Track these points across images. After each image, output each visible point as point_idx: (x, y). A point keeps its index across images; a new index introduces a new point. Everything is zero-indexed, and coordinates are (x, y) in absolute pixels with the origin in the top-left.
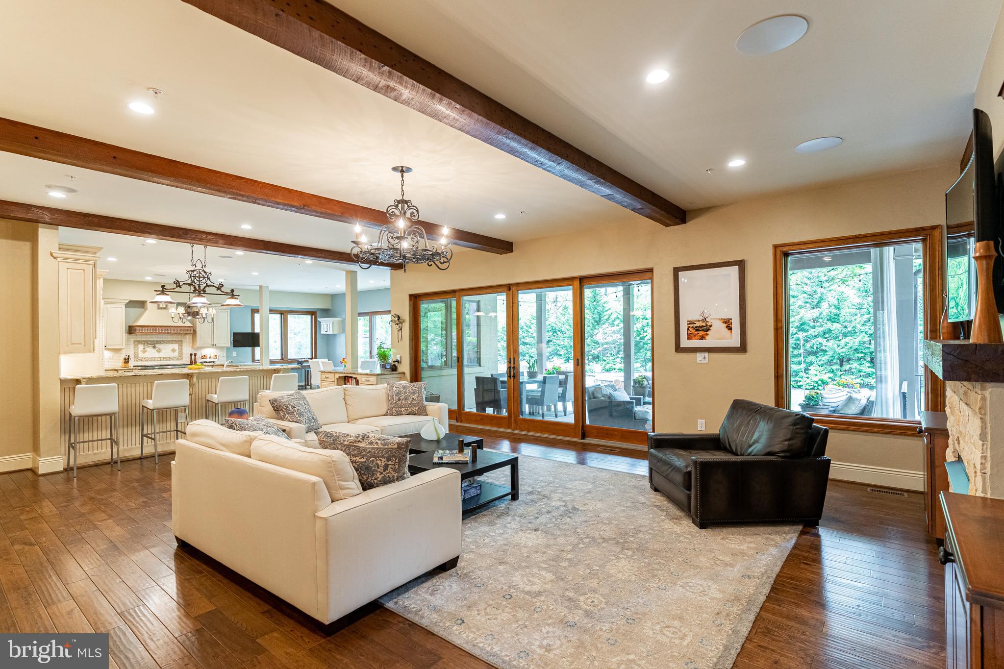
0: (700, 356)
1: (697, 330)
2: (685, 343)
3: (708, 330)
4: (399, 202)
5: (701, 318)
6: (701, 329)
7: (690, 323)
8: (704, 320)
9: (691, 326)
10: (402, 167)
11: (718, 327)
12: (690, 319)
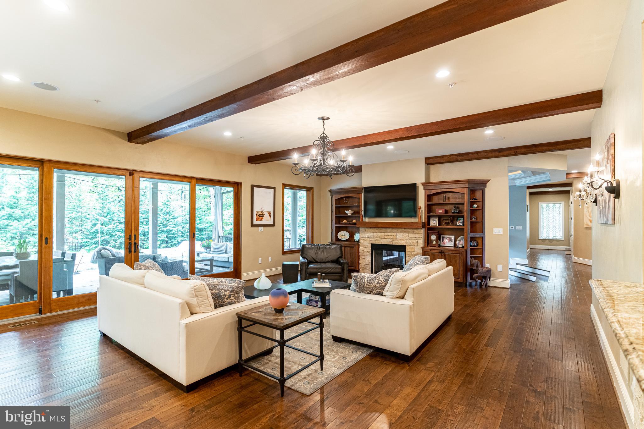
0: (260, 229)
1: (260, 216)
2: (255, 222)
3: (263, 216)
5: (261, 211)
6: (261, 216)
7: (257, 213)
8: (262, 212)
9: (257, 214)
11: (267, 215)
12: (257, 211)
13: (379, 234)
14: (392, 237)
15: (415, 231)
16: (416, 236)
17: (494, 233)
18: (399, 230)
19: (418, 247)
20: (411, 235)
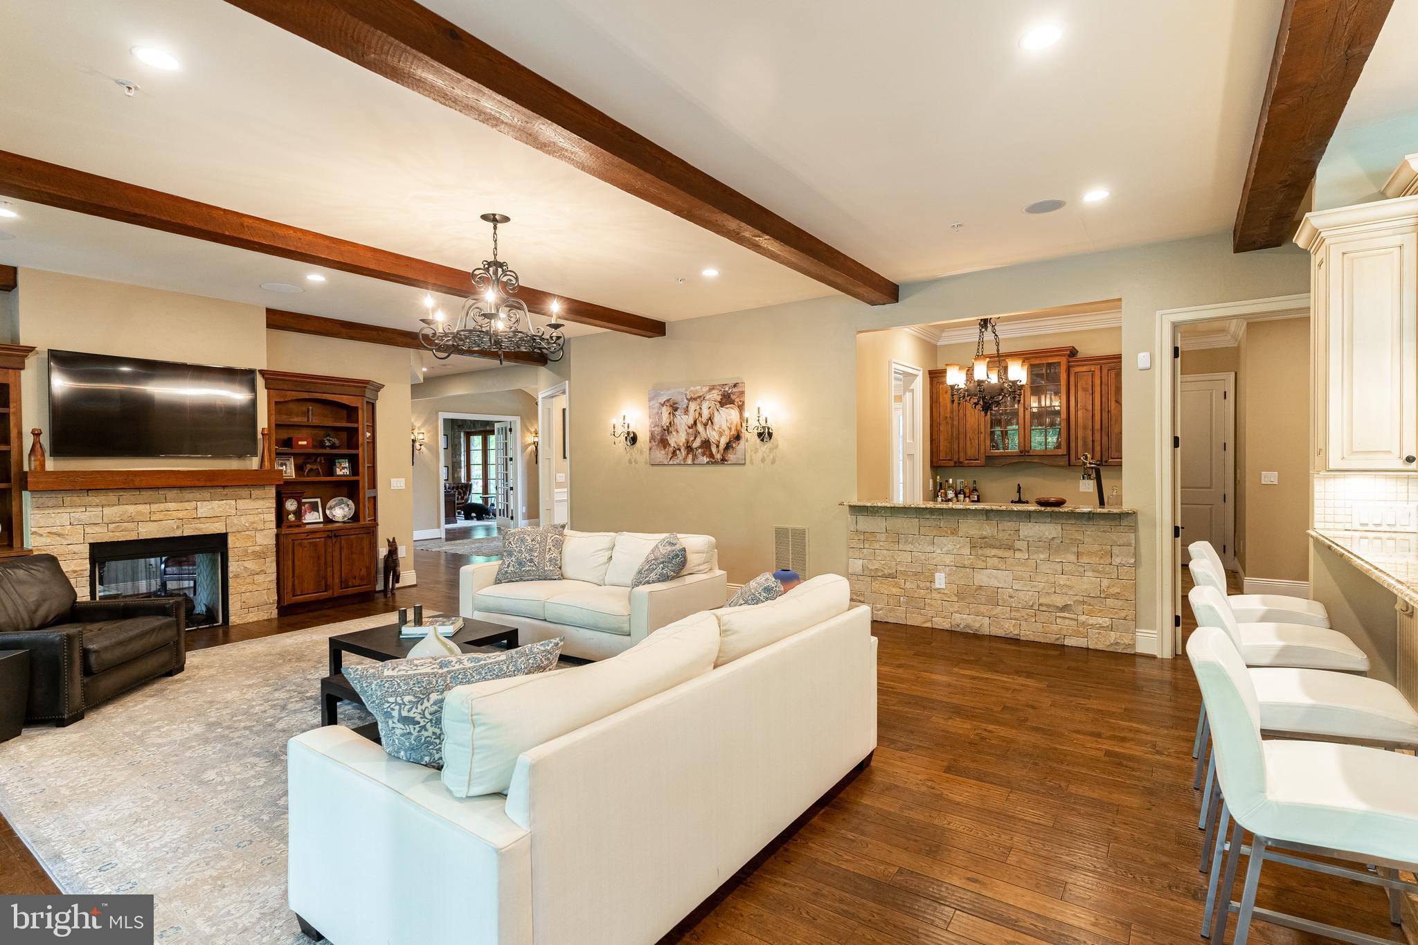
4: (490, 264)
10: (494, 215)
13: (131, 509)
14: (180, 515)
15: (255, 493)
16: (259, 504)
17: (392, 488)
18: (206, 494)
19: (265, 532)
20: (243, 504)
